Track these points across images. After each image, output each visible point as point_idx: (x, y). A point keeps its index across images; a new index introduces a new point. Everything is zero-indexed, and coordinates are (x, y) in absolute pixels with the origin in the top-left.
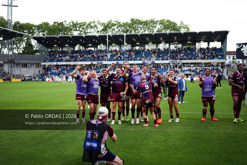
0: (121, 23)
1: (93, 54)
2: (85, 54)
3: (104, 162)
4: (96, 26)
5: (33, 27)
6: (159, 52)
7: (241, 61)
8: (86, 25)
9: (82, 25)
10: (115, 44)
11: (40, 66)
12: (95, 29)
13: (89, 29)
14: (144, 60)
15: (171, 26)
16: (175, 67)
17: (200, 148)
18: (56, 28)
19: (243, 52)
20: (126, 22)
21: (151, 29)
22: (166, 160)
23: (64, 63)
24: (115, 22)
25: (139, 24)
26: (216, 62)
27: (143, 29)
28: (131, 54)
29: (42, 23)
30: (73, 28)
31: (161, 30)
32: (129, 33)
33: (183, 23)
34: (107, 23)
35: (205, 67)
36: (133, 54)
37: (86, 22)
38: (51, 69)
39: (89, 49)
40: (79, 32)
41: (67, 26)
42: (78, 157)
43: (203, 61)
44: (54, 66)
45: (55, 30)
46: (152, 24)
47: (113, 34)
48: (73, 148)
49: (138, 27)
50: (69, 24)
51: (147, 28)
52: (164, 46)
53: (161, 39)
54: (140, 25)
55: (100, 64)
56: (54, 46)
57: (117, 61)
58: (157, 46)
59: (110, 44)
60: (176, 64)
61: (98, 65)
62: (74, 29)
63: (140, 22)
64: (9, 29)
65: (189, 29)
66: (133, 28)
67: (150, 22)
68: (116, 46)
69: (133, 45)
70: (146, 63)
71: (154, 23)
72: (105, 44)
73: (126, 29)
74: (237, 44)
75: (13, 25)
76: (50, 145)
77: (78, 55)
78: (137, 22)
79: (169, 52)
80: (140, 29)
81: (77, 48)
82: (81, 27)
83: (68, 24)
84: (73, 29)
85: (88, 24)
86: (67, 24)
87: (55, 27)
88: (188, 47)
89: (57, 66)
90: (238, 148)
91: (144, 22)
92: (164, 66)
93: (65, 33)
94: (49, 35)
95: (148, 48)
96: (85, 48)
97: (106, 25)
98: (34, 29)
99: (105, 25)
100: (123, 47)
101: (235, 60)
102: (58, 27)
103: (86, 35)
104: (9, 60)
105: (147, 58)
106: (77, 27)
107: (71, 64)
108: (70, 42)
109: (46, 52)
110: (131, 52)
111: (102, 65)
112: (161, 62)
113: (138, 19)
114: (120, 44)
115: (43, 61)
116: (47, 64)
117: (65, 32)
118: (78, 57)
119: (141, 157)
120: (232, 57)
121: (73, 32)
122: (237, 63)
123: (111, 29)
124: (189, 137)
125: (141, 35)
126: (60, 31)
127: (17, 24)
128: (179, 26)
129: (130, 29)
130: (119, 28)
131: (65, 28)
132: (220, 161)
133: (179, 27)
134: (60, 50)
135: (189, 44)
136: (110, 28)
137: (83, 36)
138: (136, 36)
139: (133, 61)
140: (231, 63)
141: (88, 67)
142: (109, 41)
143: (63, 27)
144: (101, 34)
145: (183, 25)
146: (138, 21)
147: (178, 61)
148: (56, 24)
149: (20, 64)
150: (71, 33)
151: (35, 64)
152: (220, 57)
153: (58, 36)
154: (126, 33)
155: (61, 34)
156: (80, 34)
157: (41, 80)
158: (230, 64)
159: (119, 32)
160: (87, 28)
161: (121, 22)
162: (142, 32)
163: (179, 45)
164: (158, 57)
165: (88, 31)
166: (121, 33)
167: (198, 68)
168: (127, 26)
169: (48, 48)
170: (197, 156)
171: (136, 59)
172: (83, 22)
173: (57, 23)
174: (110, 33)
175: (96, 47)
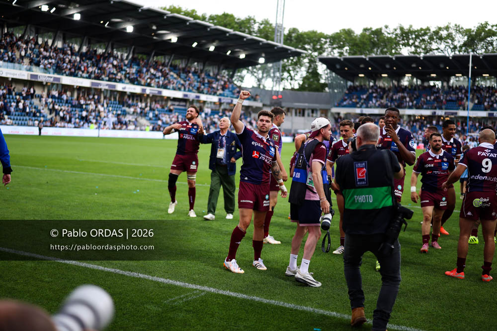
1: (437, 95)
4: (451, 36)
8: (429, 34)
9: (420, 34)
10: (491, 76)
11: (329, 115)
12: (448, 43)
13: (436, 42)
23: (376, 111)
29: (341, 31)
34: (475, 30)
40: (413, 49)
41: (389, 36)
45: (364, 43)
47: (488, 52)
50: (393, 33)
55: (453, 116)
56: (360, 75)
57: (490, 112)
59: (476, 74)
62: (403, 42)
64: (277, 42)
68: (491, 80)
72: (465, 74)
75: (284, 35)
77: (406, 95)
82: (419, 39)
84: (401, 42)
85: (434, 32)
86: (389, 32)
87: (366, 38)
93: (385, 50)
94: (351, 55)
96: (423, 81)
98: (323, 42)
99: (472, 33)
102: (371, 39)
103: (428, 54)
104: (273, 102)
106: (410, 37)
108: (391, 68)
109: (341, 87)
111: (455, 117)
116: (343, 111)
117: (384, 48)
118: (406, 100)
123: (485, 42)
126: (374, 47)
127: (293, 33)
131: (384, 41)
134: (371, 84)
137: (420, 58)
142: (476, 67)
143: (380, 38)
149: (292, 108)
150: (397, 50)
151: (320, 109)
153: (368, 56)
155: (375, 52)
156: (415, 52)
169: (347, 80)
172: (424, 28)
173: (370, 31)
174: (481, 52)
175: (445, 81)
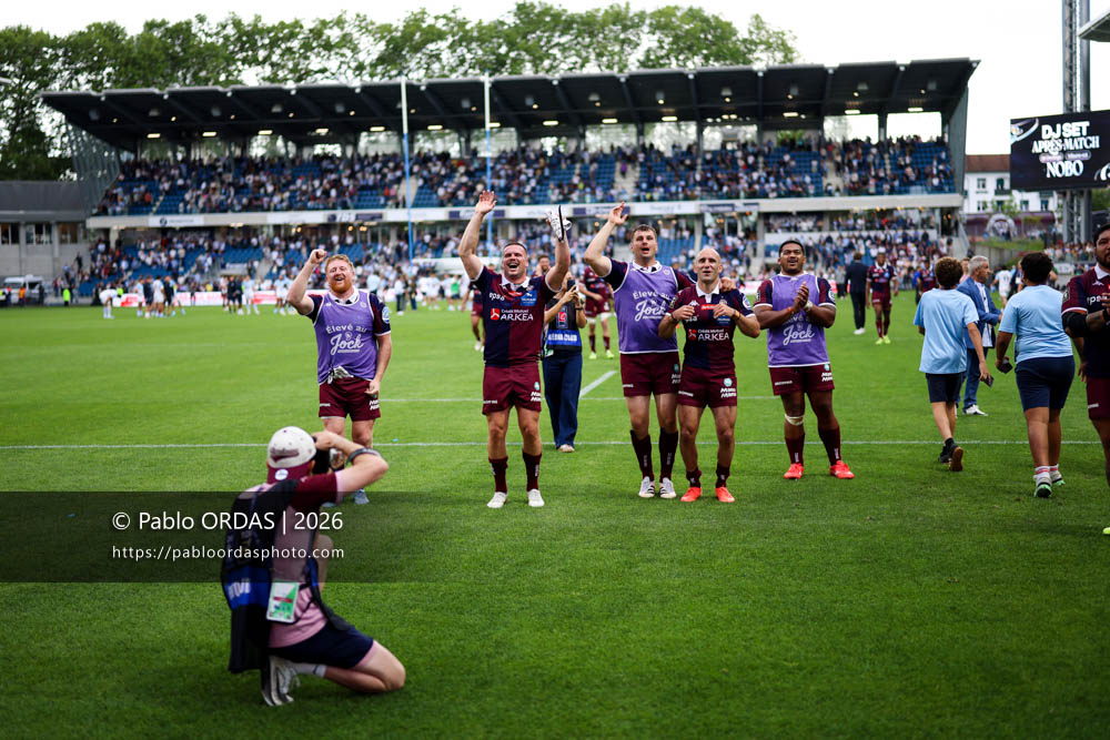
0: (468, 27)
1: (335, 176)
2: (299, 177)
3: (314, 672)
4: (351, 41)
5: (45, 49)
6: (649, 164)
7: (1034, 200)
8: (300, 36)
9: (281, 35)
10: (444, 128)
11: (81, 235)
12: (343, 55)
13: (318, 55)
14: (582, 200)
15: (706, 39)
16: (729, 234)
17: (774, 598)
18: (156, 49)
19: (1043, 159)
20: (495, 19)
21: (612, 54)
22: (605, 655)
23: (198, 220)
24: (443, 21)
25: (553, 30)
26: (920, 207)
27: (573, 52)
28: (520, 172)
29: (89, 28)
30: (237, 53)
31: (662, 57)
32: (510, 73)
33: (762, 22)
34: (401, 28)
35: (868, 229)
36: (526, 174)
37: (303, 23)
38: (136, 249)
39: (318, 149)
40: (267, 70)
41: (209, 40)
42: (203, 652)
43: (860, 204)
44: (151, 233)
45: (153, 60)
46: (620, 27)
47: (431, 77)
48: (189, 613)
49: (549, 42)
50: (217, 34)
51: (594, 49)
52: (676, 132)
53: (661, 102)
54: (560, 36)
55: (373, 223)
56: (150, 136)
57: (450, 209)
58: (641, 133)
59: (417, 126)
60: (732, 217)
61: (363, 229)
62: (245, 54)
63: (562, 23)
65: (792, 52)
66: (528, 51)
67: (610, 19)
68: (447, 138)
69: (527, 130)
70: (588, 213)
71: (629, 23)
72: (393, 125)
73: (494, 54)
74: (1014, 122)
76: (81, 602)
77: (264, 178)
78: (548, 19)
79: (699, 161)
80: (559, 55)
81: (258, 148)
82: (279, 46)
83: (214, 31)
84: (240, 56)
85: (311, 31)
86: (210, 32)
87: (154, 46)
88: (788, 136)
89: (166, 236)
90: (943, 594)
91: (577, 23)
92: (673, 230)
93: (203, 74)
94: (122, 88)
95: (599, 145)
96: (300, 147)
97: (399, 34)
98: (47, 56)
99: (394, 34)
100: (478, 139)
101: (1005, 198)
102: (168, 49)
103: (303, 83)
105: (593, 193)
106: (259, 44)
107: (233, 225)
108: (224, 117)
109: (107, 165)
110: (518, 164)
111: (378, 225)
112: (660, 208)
113: (551, 8)
114: (467, 125)
115: (95, 211)
116: (116, 224)
117: (201, 70)
118: (266, 191)
119: (498, 644)
120: (991, 180)
121: (240, 71)
122: (1019, 208)
123: (424, 54)
124: (736, 549)
125: (564, 82)
126: (175, 68)
128: (746, 36)
129: (512, 55)
130: (461, 50)
131: (199, 53)
132: (850, 654)
133: (745, 41)
134: (180, 157)
135: (792, 124)
136: (416, 49)
137: (289, 91)
138: (539, 87)
139: (529, 204)
140: (989, 210)
141: (314, 238)
142: (413, 111)
143: (190, 47)
144: (376, 80)
145: (763, 32)
146: (551, 15)
147: (740, 204)
148: (157, 33)
150: (230, 74)
151: (58, 223)
152: (936, 182)
153: (168, 89)
154: (490, 75)
155: (181, 79)
156: (273, 79)
157: (89, 300)
158: (986, 217)
159: (462, 69)
160: (306, 51)
161: (468, 19)
162: (571, 69)
163: (744, 128)
164: (644, 186)
165: (311, 67)
166: (471, 71)
167: (835, 235)
168: (499, 37)
169: (120, 148)
170: (750, 636)
171: (541, 199)
172: (288, 22)
173: (163, 29)
174: (417, 76)
175: (348, 143)
